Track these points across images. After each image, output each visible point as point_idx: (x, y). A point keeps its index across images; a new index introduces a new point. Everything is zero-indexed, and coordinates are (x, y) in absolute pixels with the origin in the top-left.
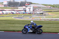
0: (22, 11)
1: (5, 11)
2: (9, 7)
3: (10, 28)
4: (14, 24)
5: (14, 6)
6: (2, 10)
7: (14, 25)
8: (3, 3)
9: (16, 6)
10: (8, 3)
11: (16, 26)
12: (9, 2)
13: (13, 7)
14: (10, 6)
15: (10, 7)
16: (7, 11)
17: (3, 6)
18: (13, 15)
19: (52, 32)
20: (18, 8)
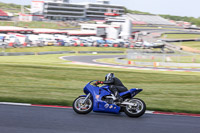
0: (94, 35)
1: (37, 34)
2: (48, 21)
3: (53, 93)
4: (64, 79)
5: (67, 19)
6: (26, 33)
7: (63, 84)
8: (29, 7)
9: (75, 19)
10: (47, 6)
11: (71, 87)
12: (50, 4)
13: (61, 23)
14: (52, 18)
15: (52, 22)
16: (41, 36)
17: (30, 18)
18: (61, 49)
19: (194, 109)
20: (78, 27)
